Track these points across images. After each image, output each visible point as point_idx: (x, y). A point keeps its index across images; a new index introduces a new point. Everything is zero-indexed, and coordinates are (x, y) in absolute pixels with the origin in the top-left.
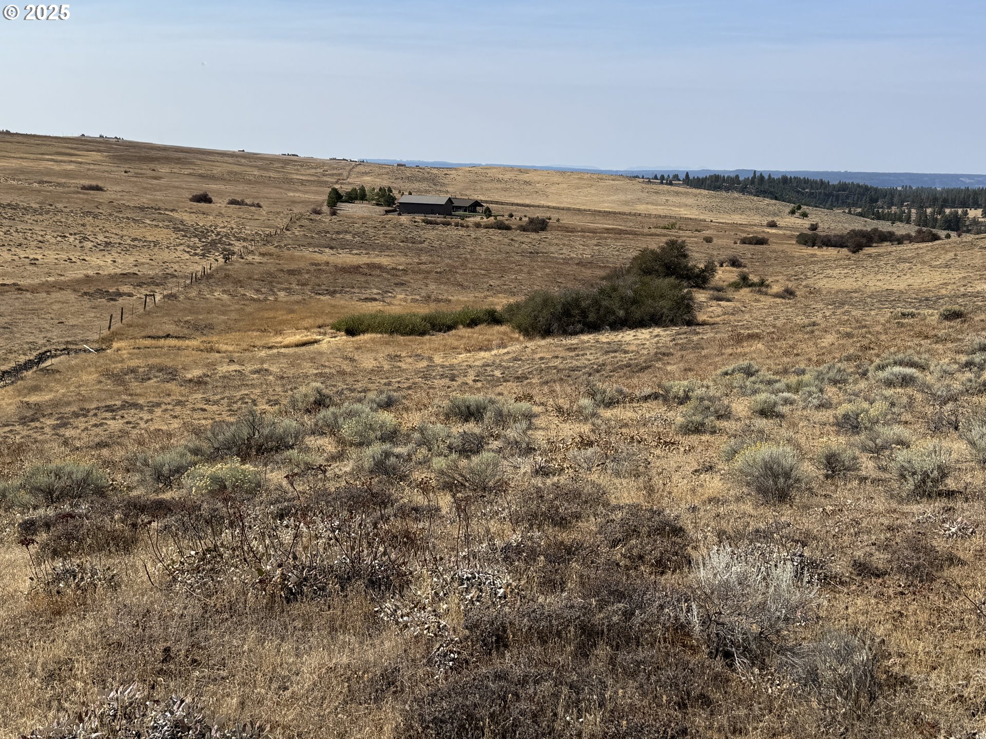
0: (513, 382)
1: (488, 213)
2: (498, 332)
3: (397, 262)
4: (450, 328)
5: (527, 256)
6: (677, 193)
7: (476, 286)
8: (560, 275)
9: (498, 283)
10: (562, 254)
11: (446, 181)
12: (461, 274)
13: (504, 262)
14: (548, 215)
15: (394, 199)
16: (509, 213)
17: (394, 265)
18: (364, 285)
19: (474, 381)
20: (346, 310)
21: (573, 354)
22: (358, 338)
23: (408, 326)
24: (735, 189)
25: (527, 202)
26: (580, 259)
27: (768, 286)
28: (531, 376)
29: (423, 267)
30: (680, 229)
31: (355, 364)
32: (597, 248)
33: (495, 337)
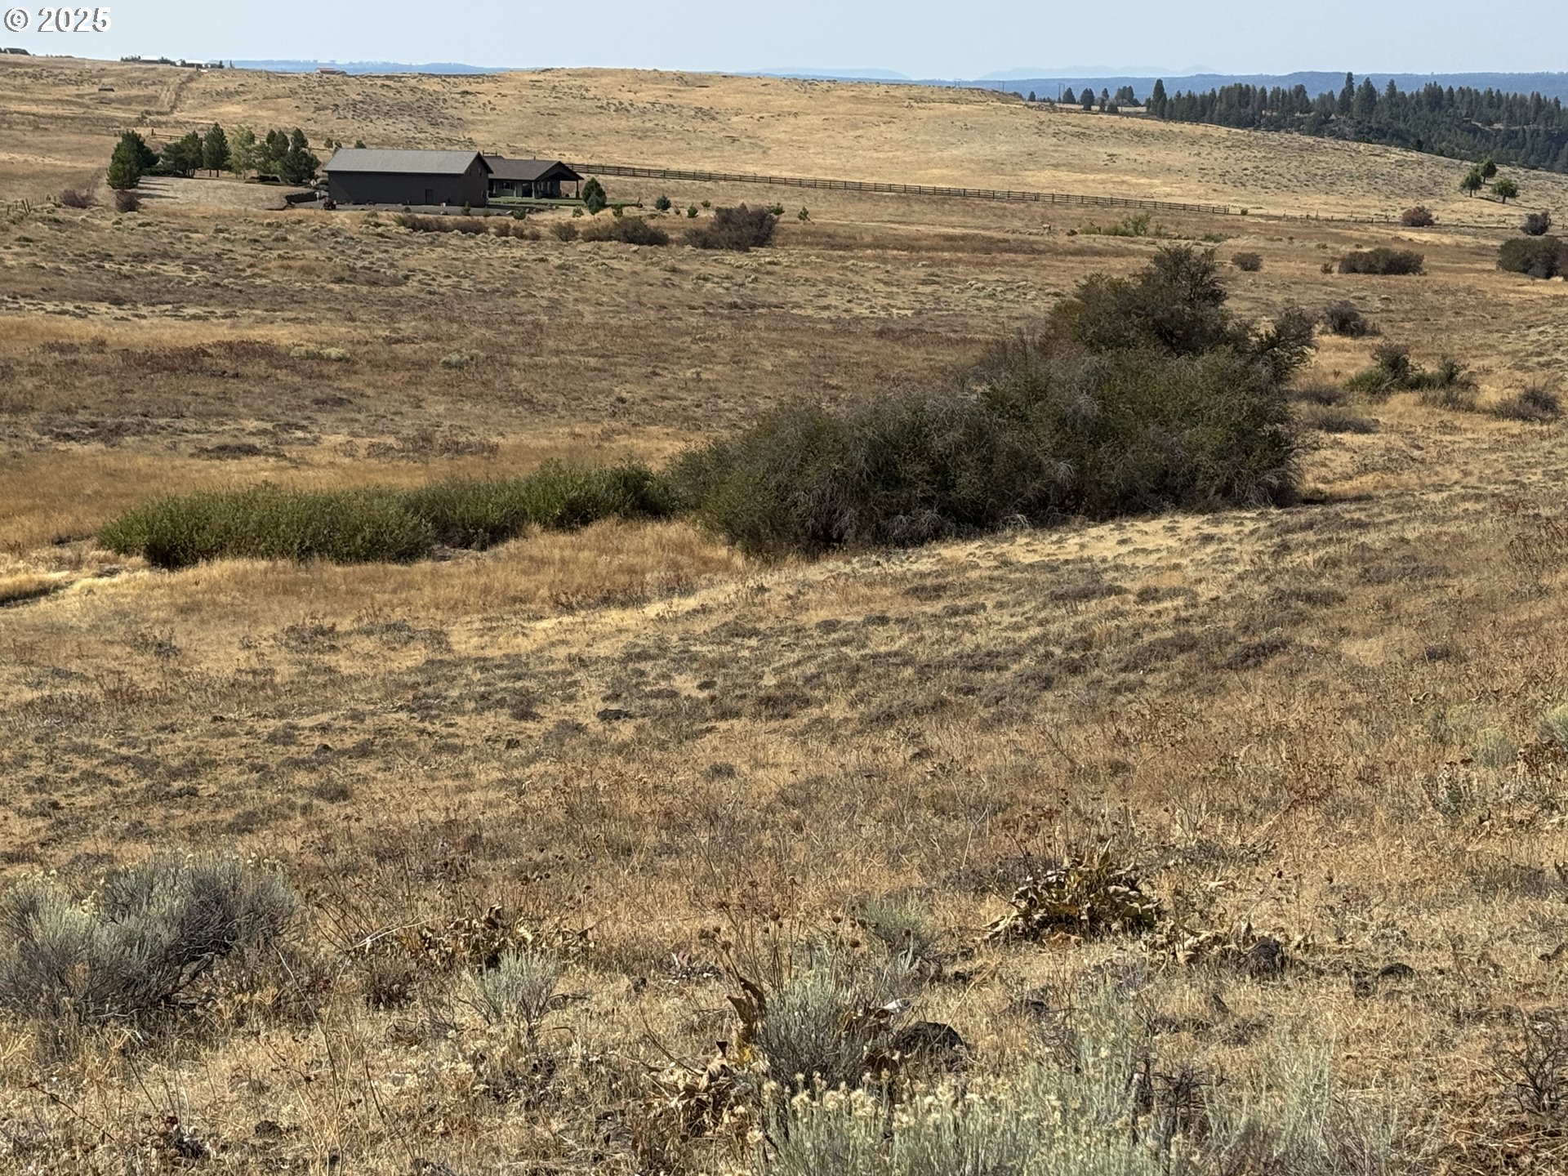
0: (756, 716)
1: (595, 197)
2: (660, 544)
3: (325, 338)
4: (498, 533)
5: (722, 317)
6: (1140, 136)
7: (574, 404)
8: (834, 366)
9: (642, 391)
10: (826, 308)
11: (466, 114)
12: (526, 369)
13: (653, 330)
14: (771, 201)
15: (313, 163)
16: (656, 197)
17: (312, 347)
18: (218, 406)
19: (605, 716)
20: (154, 484)
21: (936, 607)
22: (188, 574)
23: (358, 529)
24: (1297, 125)
25: (708, 167)
26: (884, 321)
27: (1466, 385)
28: (819, 693)
29: (405, 350)
30: (1158, 235)
31: (173, 664)
32: (928, 289)
33: (650, 561)
